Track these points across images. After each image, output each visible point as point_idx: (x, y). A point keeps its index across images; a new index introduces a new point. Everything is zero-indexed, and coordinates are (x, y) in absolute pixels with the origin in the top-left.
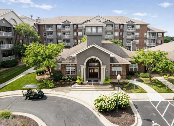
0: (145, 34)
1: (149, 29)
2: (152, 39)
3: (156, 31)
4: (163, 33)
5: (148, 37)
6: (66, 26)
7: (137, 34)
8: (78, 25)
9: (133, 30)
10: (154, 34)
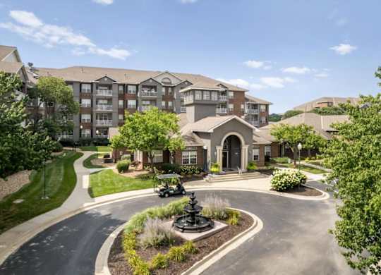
0: (242, 106)
1: (247, 100)
2: (252, 115)
3: (258, 102)
4: (267, 106)
5: (246, 110)
6: (101, 88)
7: (231, 106)
8: (129, 86)
9: (223, 99)
10: (255, 106)
